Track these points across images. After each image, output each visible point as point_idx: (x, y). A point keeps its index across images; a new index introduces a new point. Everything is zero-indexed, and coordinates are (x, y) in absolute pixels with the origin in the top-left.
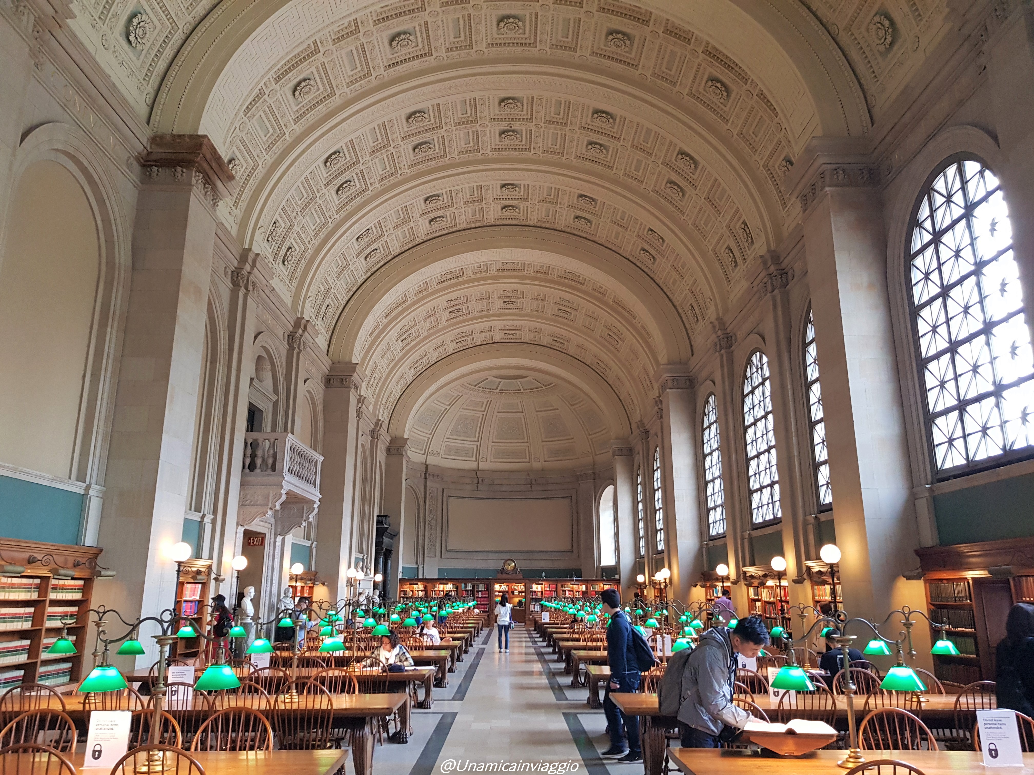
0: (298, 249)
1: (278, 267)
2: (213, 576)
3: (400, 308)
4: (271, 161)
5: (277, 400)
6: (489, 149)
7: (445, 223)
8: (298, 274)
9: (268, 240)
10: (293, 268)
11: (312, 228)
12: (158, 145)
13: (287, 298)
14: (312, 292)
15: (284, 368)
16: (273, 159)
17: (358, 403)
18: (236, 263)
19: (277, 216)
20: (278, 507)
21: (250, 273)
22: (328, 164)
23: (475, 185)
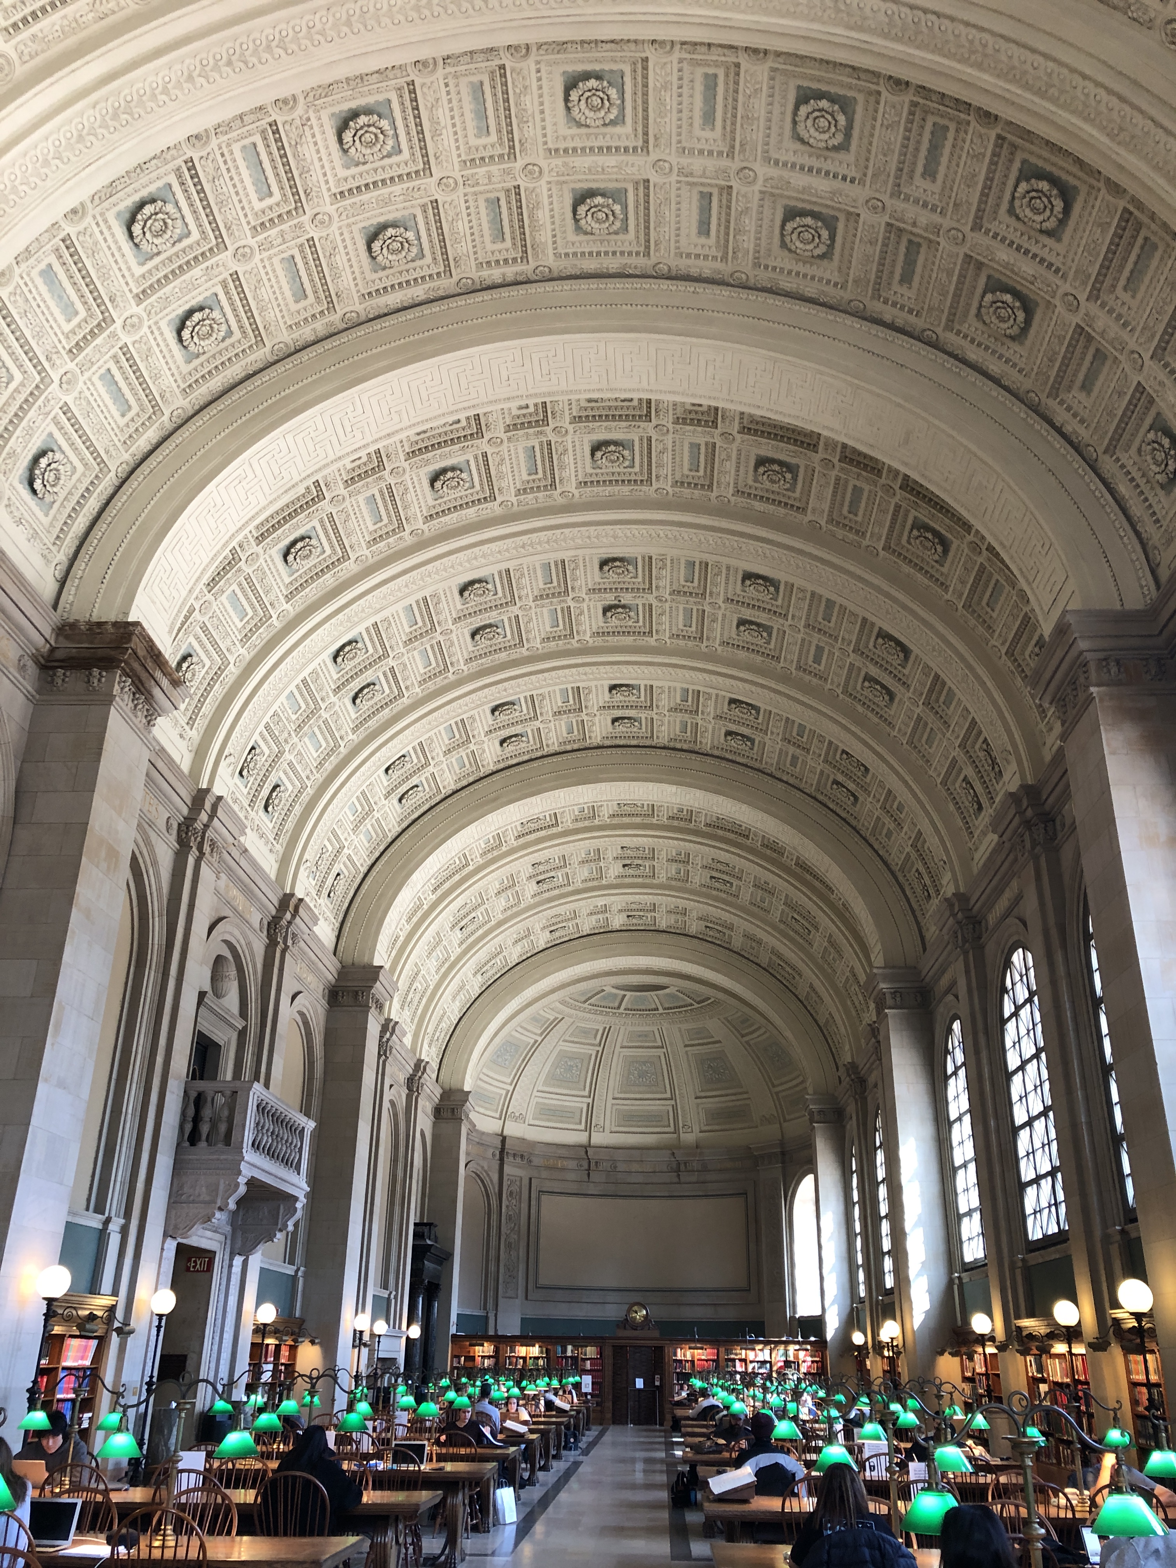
0: (290, 788)
1: (257, 816)
3: (456, 878)
4: (248, 658)
5: (245, 1028)
6: (588, 634)
7: (524, 745)
9: (241, 775)
10: (281, 818)
11: (313, 754)
12: (67, 637)
13: (270, 865)
14: (311, 854)
15: (260, 974)
16: (252, 654)
17: (383, 1032)
18: (185, 811)
19: (256, 738)
20: (233, 1207)
21: (207, 826)
22: (339, 659)
23: (569, 686)
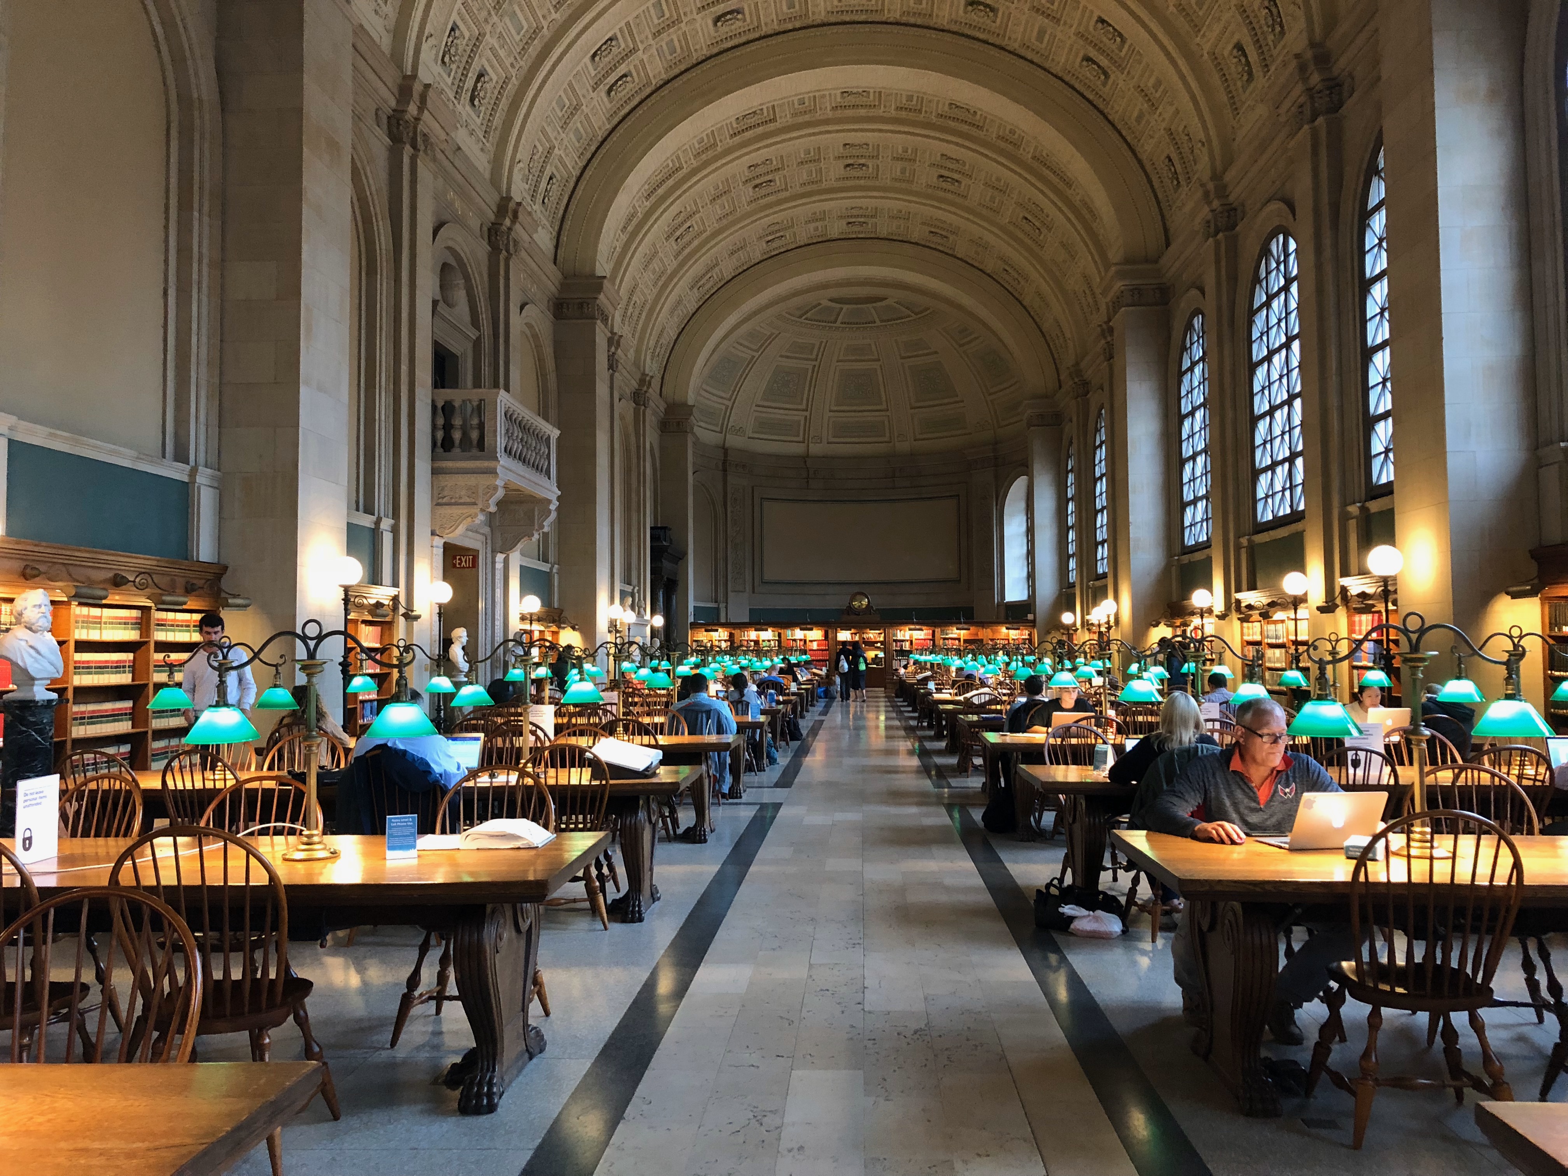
0: (495, 78)
1: (464, 108)
2: (402, 611)
3: (670, 182)
5: (479, 338)
7: (739, 23)
8: (497, 121)
9: (443, 62)
10: (488, 113)
11: (515, 37)
13: (482, 162)
14: (523, 154)
15: (487, 285)
17: (609, 346)
18: (393, 103)
19: (454, 17)
20: (493, 509)
21: (417, 119)
